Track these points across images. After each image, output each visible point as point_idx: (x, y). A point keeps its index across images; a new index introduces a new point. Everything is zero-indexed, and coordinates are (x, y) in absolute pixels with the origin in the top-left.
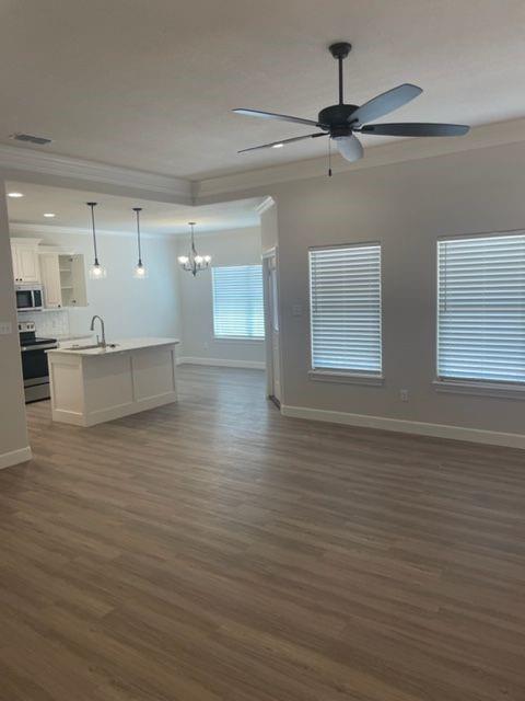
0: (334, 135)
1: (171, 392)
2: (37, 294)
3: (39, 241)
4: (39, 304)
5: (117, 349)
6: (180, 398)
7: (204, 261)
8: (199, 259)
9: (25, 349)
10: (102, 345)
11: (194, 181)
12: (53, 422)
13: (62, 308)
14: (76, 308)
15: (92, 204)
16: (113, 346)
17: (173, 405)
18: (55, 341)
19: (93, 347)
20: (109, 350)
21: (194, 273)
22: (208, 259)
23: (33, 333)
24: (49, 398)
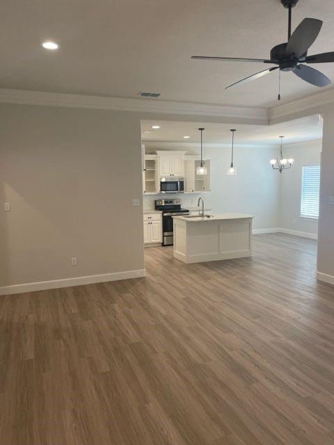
0: (282, 68)
1: (248, 250)
2: (182, 183)
3: (186, 152)
4: (182, 189)
5: (211, 218)
6: (254, 255)
7: (288, 162)
8: (284, 162)
9: (165, 214)
10: (202, 216)
11: (269, 108)
12: (174, 258)
13: (195, 192)
14: (204, 192)
15: (201, 129)
16: (208, 217)
17: (248, 259)
18: (188, 211)
19: (197, 216)
20: (206, 219)
21: (281, 171)
22: (291, 161)
23: (180, 205)
24: (173, 245)
